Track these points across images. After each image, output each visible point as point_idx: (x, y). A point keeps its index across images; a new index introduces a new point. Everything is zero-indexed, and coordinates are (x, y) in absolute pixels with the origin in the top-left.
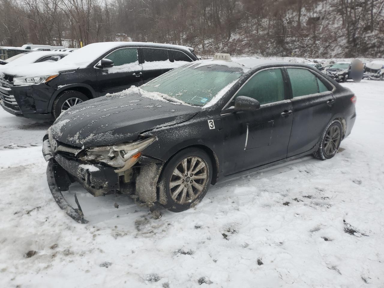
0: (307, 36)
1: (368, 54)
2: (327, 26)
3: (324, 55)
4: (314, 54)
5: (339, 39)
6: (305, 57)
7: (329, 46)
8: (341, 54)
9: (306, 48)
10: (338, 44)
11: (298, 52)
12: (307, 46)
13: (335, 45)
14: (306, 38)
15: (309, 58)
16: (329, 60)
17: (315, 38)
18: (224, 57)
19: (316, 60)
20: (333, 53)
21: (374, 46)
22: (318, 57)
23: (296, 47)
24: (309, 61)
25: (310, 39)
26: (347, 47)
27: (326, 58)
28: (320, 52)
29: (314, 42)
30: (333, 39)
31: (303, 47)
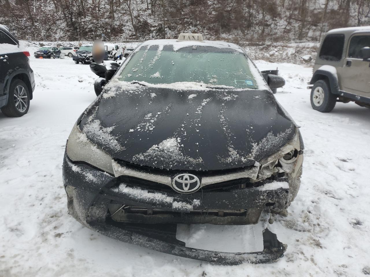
0: (22, 17)
1: (89, 38)
2: (40, 8)
3: (48, 38)
4: (37, 37)
5: (58, 22)
6: (27, 40)
7: (50, 28)
8: (65, 37)
9: (25, 30)
10: (58, 27)
11: (17, 33)
12: (26, 27)
13: (56, 29)
14: (22, 19)
15: (32, 40)
16: (56, 43)
17: (32, 19)
18: (196, 38)
19: (41, 42)
20: (57, 36)
21: (91, 31)
22: (42, 40)
23: (13, 28)
24: (34, 43)
25: (26, 20)
26: (68, 31)
27: (51, 41)
28: (42, 34)
29: (33, 24)
30: (52, 22)
31: (21, 29)
